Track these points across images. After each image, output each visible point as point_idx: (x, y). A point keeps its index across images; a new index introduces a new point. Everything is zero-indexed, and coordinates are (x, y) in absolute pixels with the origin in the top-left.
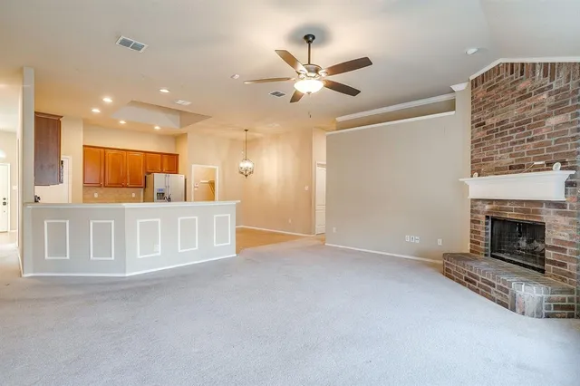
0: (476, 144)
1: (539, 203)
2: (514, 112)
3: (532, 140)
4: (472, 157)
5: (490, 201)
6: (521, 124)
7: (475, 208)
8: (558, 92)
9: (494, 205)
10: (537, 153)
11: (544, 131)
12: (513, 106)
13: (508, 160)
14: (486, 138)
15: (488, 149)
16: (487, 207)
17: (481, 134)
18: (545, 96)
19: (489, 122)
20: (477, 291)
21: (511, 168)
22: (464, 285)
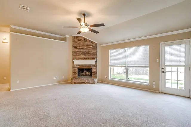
0: (74, 52)
1: (91, 65)
2: (85, 47)
3: (89, 53)
4: (73, 55)
5: (79, 65)
6: (87, 50)
7: (74, 67)
8: (94, 46)
9: (80, 66)
10: (90, 56)
11: (92, 53)
12: (85, 46)
13: (84, 57)
14: (78, 51)
15: (78, 53)
16: (78, 66)
17: (76, 50)
18: (91, 46)
19: (78, 48)
20: (86, 84)
21: (84, 58)
22: (82, 84)
